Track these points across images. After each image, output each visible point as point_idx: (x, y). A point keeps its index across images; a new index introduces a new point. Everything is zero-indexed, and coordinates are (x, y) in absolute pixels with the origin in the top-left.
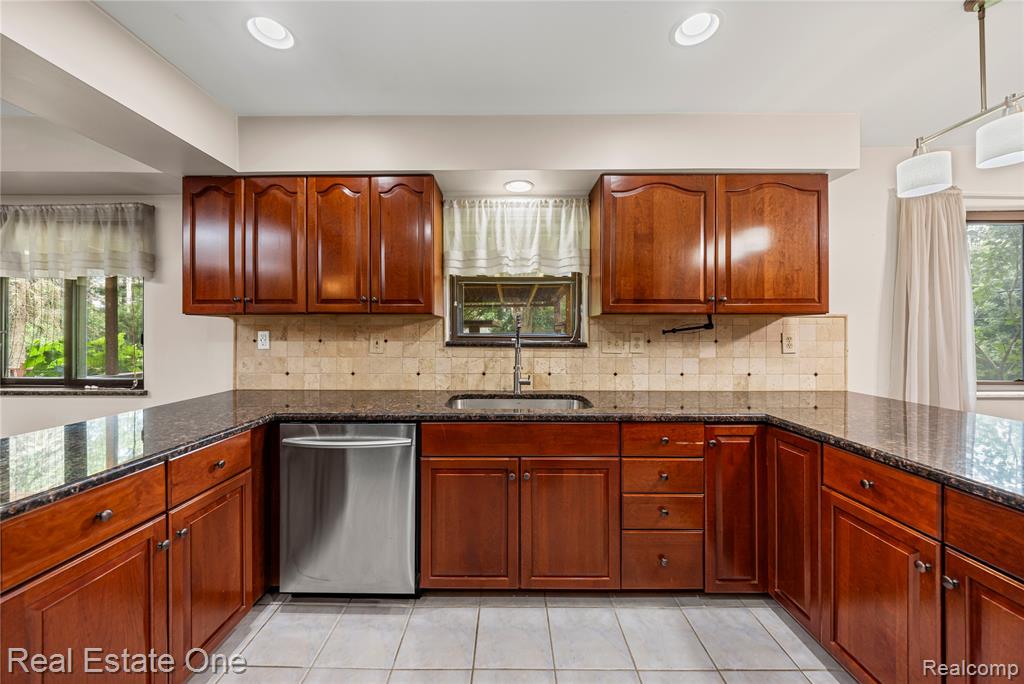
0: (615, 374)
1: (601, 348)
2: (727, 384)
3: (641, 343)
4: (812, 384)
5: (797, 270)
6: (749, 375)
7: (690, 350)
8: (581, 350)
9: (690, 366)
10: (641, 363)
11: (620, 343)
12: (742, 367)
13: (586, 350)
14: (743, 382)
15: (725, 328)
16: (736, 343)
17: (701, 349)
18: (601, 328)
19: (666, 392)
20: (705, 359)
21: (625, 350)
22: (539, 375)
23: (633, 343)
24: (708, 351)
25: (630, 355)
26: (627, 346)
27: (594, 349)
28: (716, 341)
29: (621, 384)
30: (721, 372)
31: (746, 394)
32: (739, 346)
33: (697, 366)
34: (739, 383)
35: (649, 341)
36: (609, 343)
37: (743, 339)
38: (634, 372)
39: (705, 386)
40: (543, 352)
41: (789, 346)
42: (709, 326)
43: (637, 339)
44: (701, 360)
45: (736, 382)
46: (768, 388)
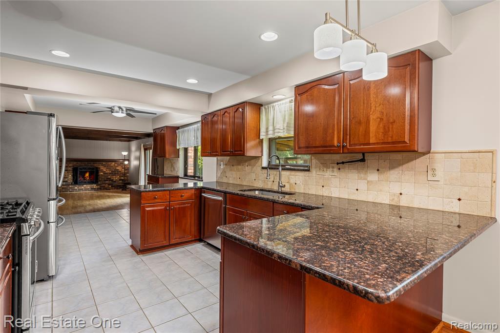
0: (323, 186)
1: (316, 172)
2: (385, 199)
3: (335, 170)
4: (456, 207)
5: (392, 123)
6: (401, 194)
7: (362, 175)
8: (308, 172)
9: (362, 185)
10: (335, 181)
11: (325, 169)
12: (396, 188)
13: (310, 172)
14: (396, 199)
15: (384, 161)
16: (392, 172)
17: (369, 175)
18: (317, 161)
19: (348, 199)
20: (371, 182)
21: (328, 173)
22: (292, 184)
23: (331, 169)
24: (373, 176)
25: (330, 176)
26: (328, 172)
27: (314, 172)
28: (378, 170)
29: (325, 192)
30: (381, 191)
31: (398, 207)
32: (394, 174)
33: (366, 185)
34: (393, 199)
35: (339, 169)
36: (320, 169)
37: (397, 169)
38: (332, 186)
39: (371, 199)
40: (293, 173)
41: (434, 175)
42: (363, 160)
43: (333, 168)
44: (368, 182)
45: (391, 199)
46: (416, 205)
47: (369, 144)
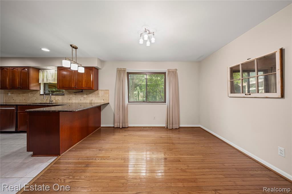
0: (69, 100)
2: (88, 101)
5: (88, 83)
7: (82, 96)
9: (82, 98)
10: (74, 98)
11: (70, 94)
12: (91, 99)
13: (64, 96)
14: (91, 101)
15: (88, 92)
18: (67, 92)
19: (78, 103)
21: (71, 96)
22: (56, 100)
27: (66, 96)
28: (86, 94)
29: (70, 102)
30: (87, 100)
31: (91, 103)
32: (90, 95)
35: (75, 94)
36: (68, 94)
39: (85, 102)
40: (57, 96)
41: (99, 95)
42: (82, 92)
43: (73, 94)
44: (84, 98)
46: (95, 102)
47: (83, 87)
